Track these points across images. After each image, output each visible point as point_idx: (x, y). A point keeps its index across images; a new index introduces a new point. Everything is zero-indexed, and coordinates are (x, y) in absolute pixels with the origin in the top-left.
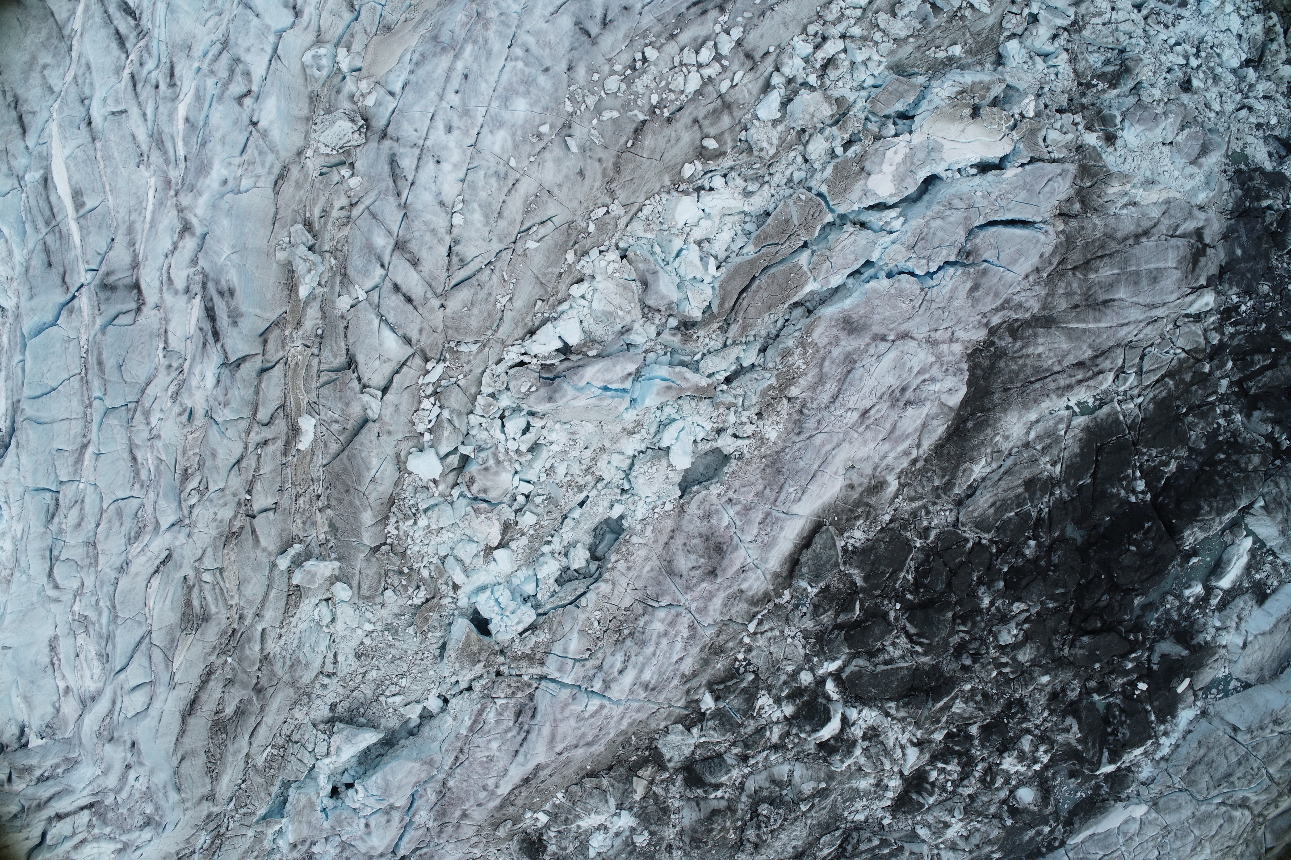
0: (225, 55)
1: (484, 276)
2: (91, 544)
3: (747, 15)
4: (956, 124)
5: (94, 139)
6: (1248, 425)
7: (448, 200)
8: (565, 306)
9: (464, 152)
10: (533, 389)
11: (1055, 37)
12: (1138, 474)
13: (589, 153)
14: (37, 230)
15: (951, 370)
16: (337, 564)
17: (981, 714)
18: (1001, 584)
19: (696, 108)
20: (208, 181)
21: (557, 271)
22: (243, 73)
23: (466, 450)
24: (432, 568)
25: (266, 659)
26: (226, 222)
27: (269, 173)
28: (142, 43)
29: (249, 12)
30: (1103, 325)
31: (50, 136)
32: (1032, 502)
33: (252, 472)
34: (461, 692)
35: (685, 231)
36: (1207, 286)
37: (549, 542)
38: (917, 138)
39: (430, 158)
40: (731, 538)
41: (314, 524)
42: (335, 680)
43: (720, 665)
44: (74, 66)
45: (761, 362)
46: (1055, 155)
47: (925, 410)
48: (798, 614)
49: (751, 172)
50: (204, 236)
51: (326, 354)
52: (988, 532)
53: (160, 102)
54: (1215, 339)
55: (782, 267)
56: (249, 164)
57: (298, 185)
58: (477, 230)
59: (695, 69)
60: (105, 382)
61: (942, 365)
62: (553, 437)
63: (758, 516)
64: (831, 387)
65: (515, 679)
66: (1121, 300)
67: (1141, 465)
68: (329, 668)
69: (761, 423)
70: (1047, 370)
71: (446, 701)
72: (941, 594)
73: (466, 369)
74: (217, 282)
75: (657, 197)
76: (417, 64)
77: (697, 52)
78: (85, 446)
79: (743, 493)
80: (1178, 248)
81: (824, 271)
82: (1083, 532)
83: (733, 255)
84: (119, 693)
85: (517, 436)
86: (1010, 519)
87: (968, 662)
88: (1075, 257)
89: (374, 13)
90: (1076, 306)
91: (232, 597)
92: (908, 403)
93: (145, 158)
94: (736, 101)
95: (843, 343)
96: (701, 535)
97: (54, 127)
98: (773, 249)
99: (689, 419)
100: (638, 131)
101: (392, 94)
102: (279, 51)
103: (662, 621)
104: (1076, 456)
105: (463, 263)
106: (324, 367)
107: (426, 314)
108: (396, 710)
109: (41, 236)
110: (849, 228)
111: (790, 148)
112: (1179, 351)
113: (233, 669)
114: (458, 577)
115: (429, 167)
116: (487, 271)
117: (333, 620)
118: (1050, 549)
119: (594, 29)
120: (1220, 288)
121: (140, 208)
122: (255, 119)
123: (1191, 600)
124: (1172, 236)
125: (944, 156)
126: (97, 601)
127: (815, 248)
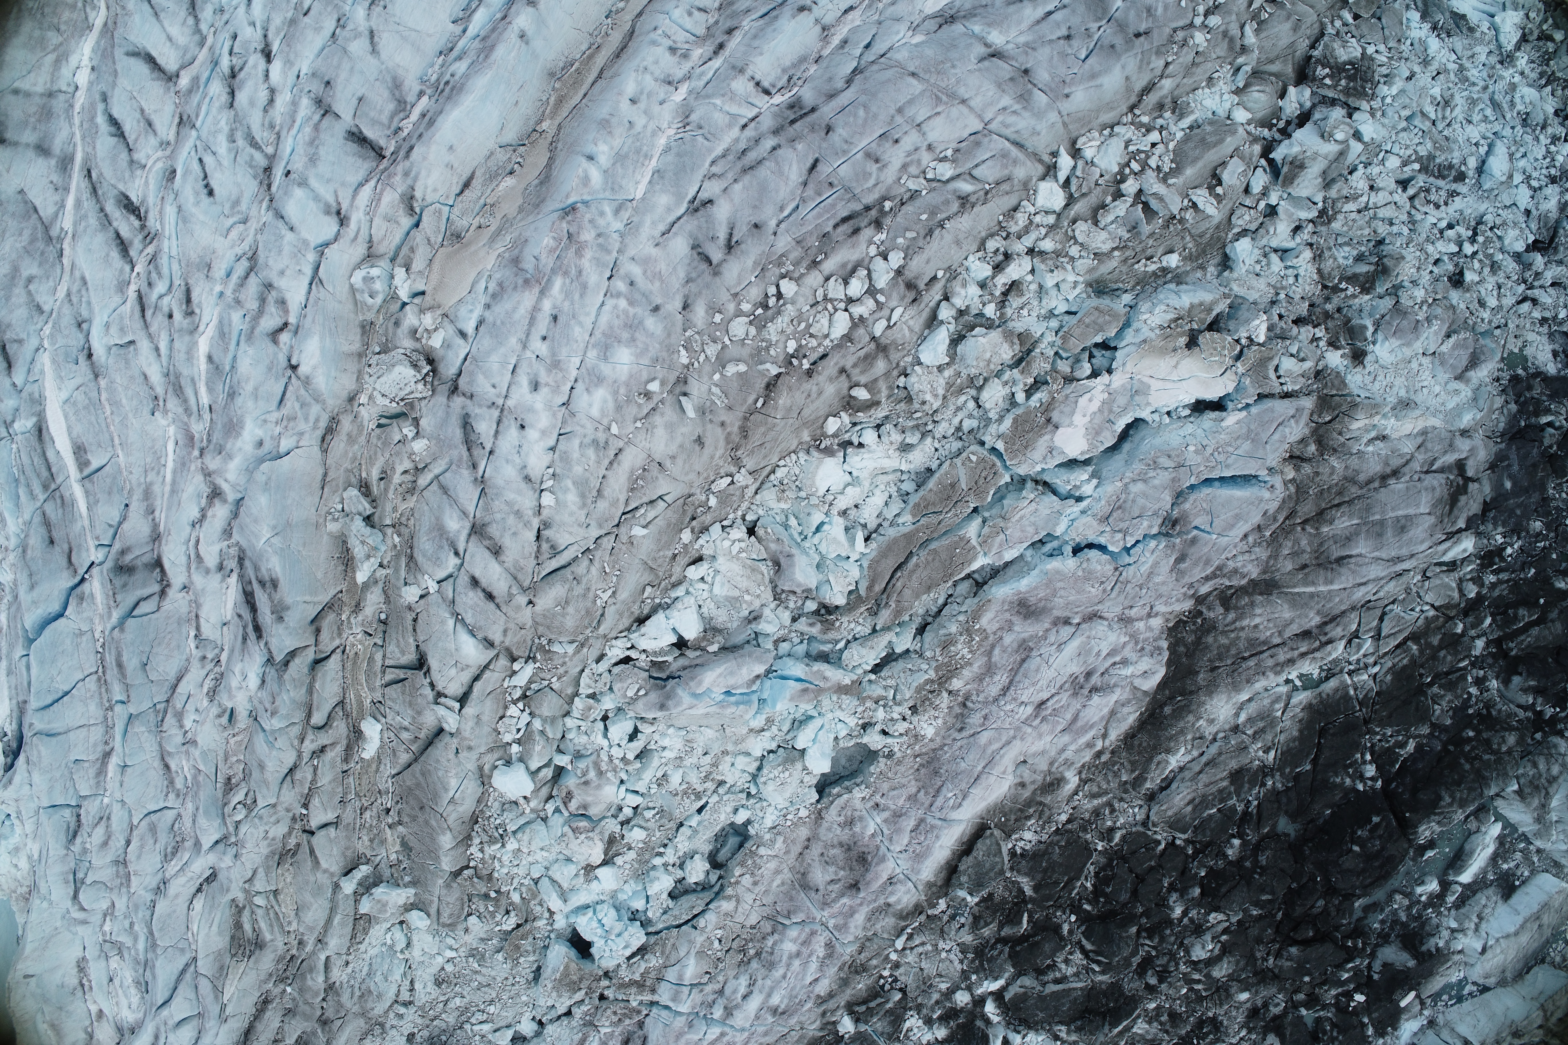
0: (253, 280)
1: (581, 568)
2: (121, 862)
3: (910, 235)
4: (1167, 358)
5: (96, 376)
6: (1506, 694)
7: (535, 474)
8: (680, 592)
9: (554, 415)
10: (642, 692)
11: (1297, 229)
12: (1368, 757)
13: (709, 416)
14: (32, 496)
15: (1148, 648)
16: (411, 891)
17: (1166, 1037)
18: (1197, 891)
19: (844, 356)
20: (239, 444)
21: (670, 554)
22: (277, 302)
23: (562, 760)
24: (524, 889)
25: (330, 988)
26: (263, 500)
27: (315, 428)
28: (150, 249)
29: (280, 223)
30: (1336, 587)
31: (42, 372)
32: (1238, 796)
33: (308, 785)
34: (559, 1017)
35: (827, 500)
36: (1466, 530)
37: (660, 854)
38: (1118, 380)
39: (513, 422)
40: (878, 848)
41: (383, 842)
42: (412, 1009)
43: (861, 985)
44: (66, 277)
45: (918, 648)
46: (1289, 388)
47: (1114, 697)
48: (955, 925)
49: (911, 423)
50: (239, 502)
51: (391, 648)
52: (1184, 833)
53: (176, 336)
54: (1472, 591)
55: (945, 542)
56: (289, 420)
57: (351, 439)
58: (572, 514)
59: (842, 305)
60: (127, 687)
61: (1137, 643)
62: (666, 742)
63: (909, 823)
64: (1001, 679)
65: (622, 1005)
66: (1360, 555)
67: (1373, 745)
68: (405, 996)
69: (915, 719)
70: (1264, 643)
71: (541, 1023)
72: (1125, 905)
73: (561, 670)
74: (257, 569)
75: (793, 456)
76: (494, 296)
77: (846, 283)
78: (107, 755)
79: (893, 798)
80: (1434, 489)
81: (996, 545)
82: (1297, 826)
83: (886, 524)
84: (162, 1029)
85: (623, 743)
86: (1210, 816)
87: (1153, 981)
88: (1307, 509)
89: (439, 218)
90: (1304, 567)
91: (290, 923)
92: (1095, 690)
93: (161, 403)
94: (894, 342)
95: (1016, 628)
96: (841, 845)
97: (45, 360)
98: (934, 519)
99: (830, 716)
100: (771, 386)
101: (463, 334)
102: (322, 272)
103: (794, 941)
104: (1294, 740)
105: (555, 552)
106: (388, 662)
107: (511, 613)
108: (483, 1036)
109: (39, 504)
110: (1029, 492)
111: (960, 391)
112: (1426, 608)
113: (294, 1000)
114: (555, 903)
115: (511, 434)
116: (585, 563)
117: (408, 945)
118: (1257, 848)
119: (716, 255)
120: (1482, 528)
121: (159, 465)
122: (294, 362)
123: (1423, 898)
124: (1427, 472)
125: (1151, 399)
126: (132, 924)
127: (986, 514)
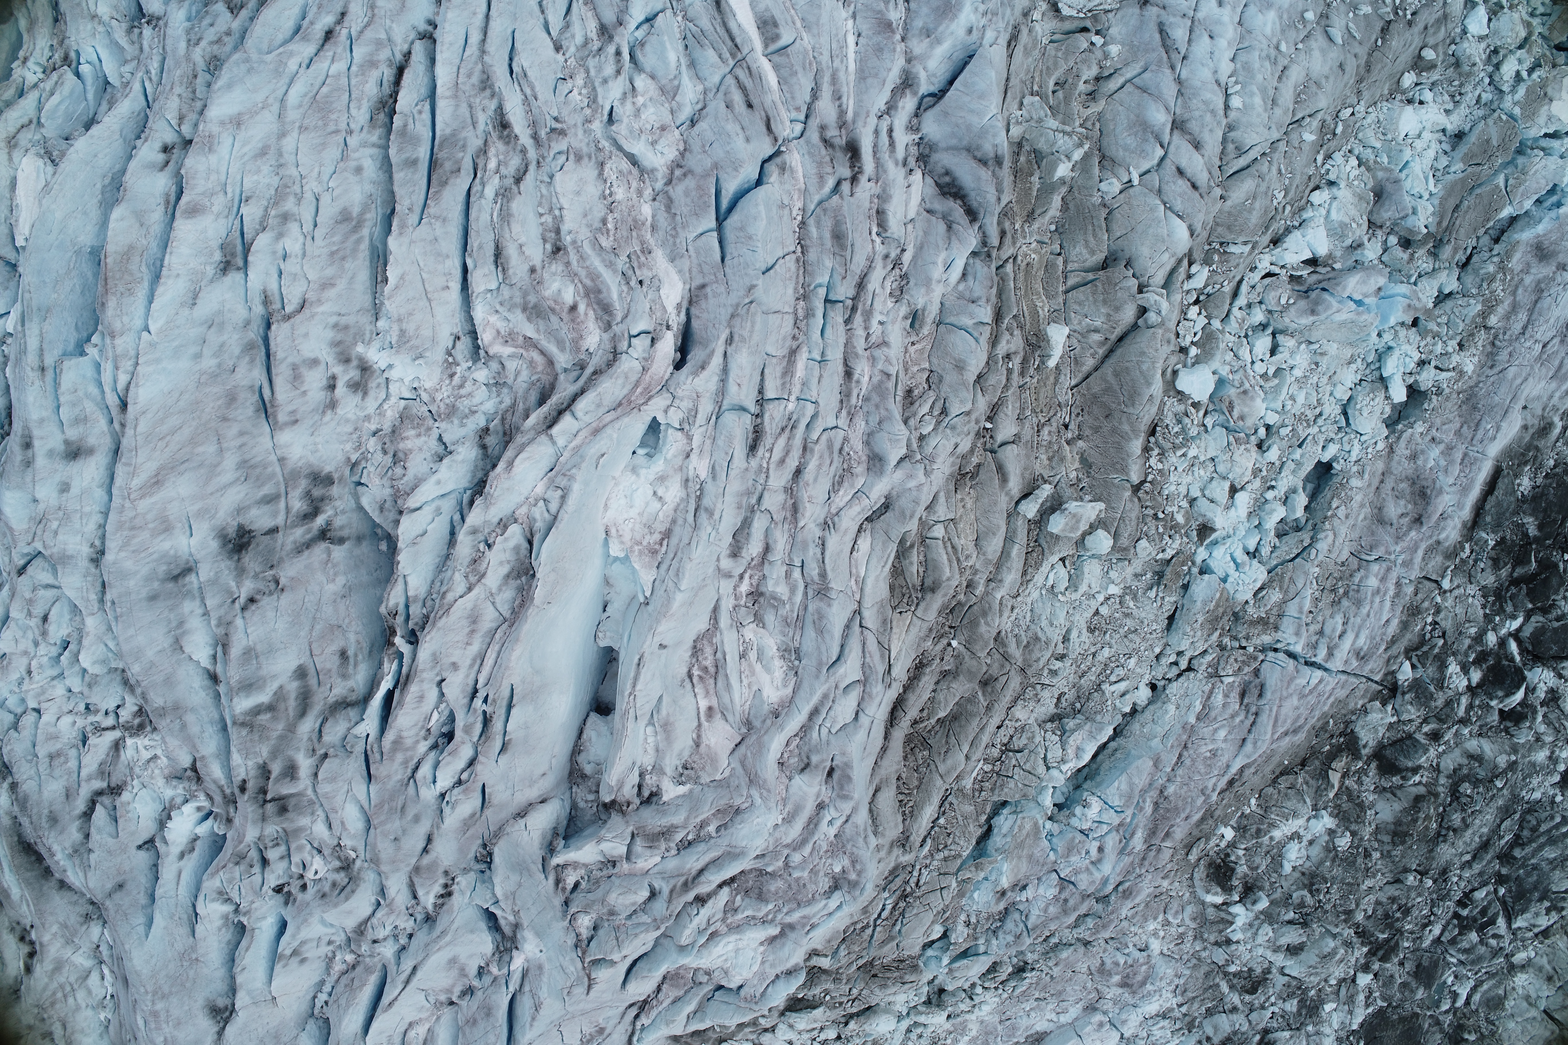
2: (789, 491)
7: (1223, 80)
8: (1306, 214)
10: (1290, 302)
13: (1347, 47)
14: (722, 60)
16: (1101, 506)
24: (1182, 513)
25: (996, 639)
27: (1006, 30)
33: (999, 392)
34: (1179, 675)
35: (1408, 143)
37: (1273, 487)
39: (1202, 31)
40: (1434, 482)
41: (1062, 459)
42: (1068, 662)
43: (1414, 630)
45: (1459, 290)
48: (1479, 569)
49: (1451, 88)
55: (1486, 188)
57: (1028, 52)
58: (1258, 115)
62: (1296, 360)
63: (1458, 456)
64: (1523, 317)
69: (1461, 354)
71: (1155, 689)
73: (1233, 274)
75: (1379, 105)
78: (796, 351)
79: (1444, 431)
81: (1516, 197)
83: (1438, 174)
85: (1266, 358)
91: (968, 557)
94: (1449, 12)
95: (1533, 271)
96: (1408, 478)
98: (1476, 169)
99: (1403, 348)
100: (1386, 30)
103: (1375, 577)
105: (1239, 152)
106: (1072, 266)
109: (729, 67)
110: (1536, 153)
113: (957, 657)
115: (1203, 41)
116: (1266, 163)
117: (1070, 585)
121: (841, 55)
126: (788, 573)
